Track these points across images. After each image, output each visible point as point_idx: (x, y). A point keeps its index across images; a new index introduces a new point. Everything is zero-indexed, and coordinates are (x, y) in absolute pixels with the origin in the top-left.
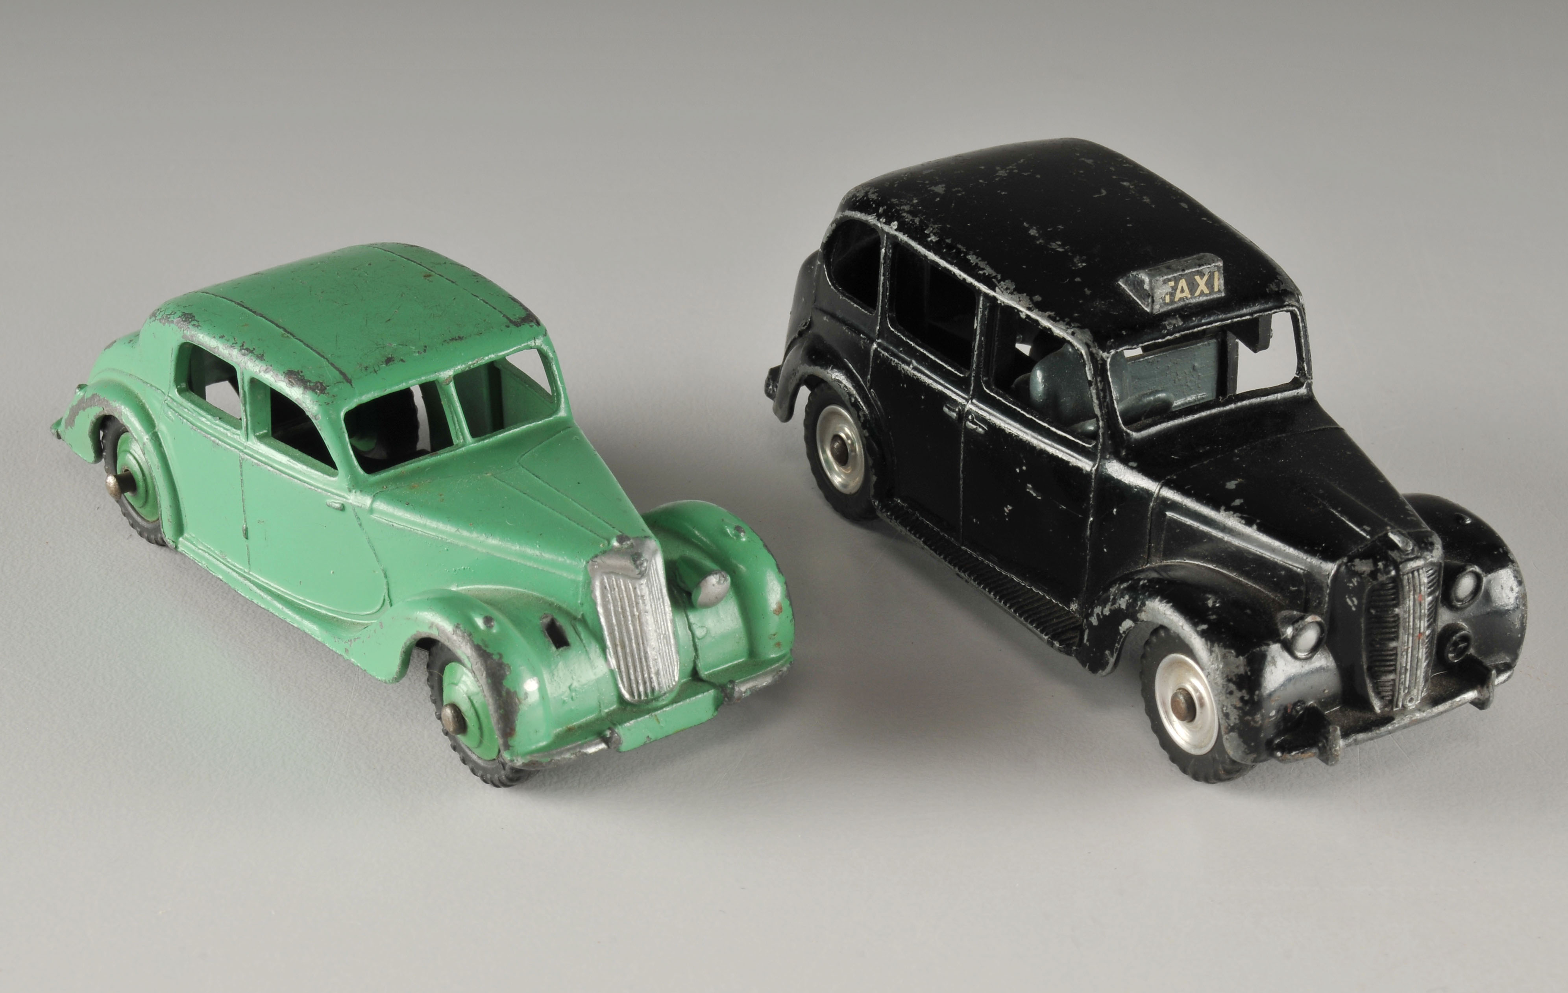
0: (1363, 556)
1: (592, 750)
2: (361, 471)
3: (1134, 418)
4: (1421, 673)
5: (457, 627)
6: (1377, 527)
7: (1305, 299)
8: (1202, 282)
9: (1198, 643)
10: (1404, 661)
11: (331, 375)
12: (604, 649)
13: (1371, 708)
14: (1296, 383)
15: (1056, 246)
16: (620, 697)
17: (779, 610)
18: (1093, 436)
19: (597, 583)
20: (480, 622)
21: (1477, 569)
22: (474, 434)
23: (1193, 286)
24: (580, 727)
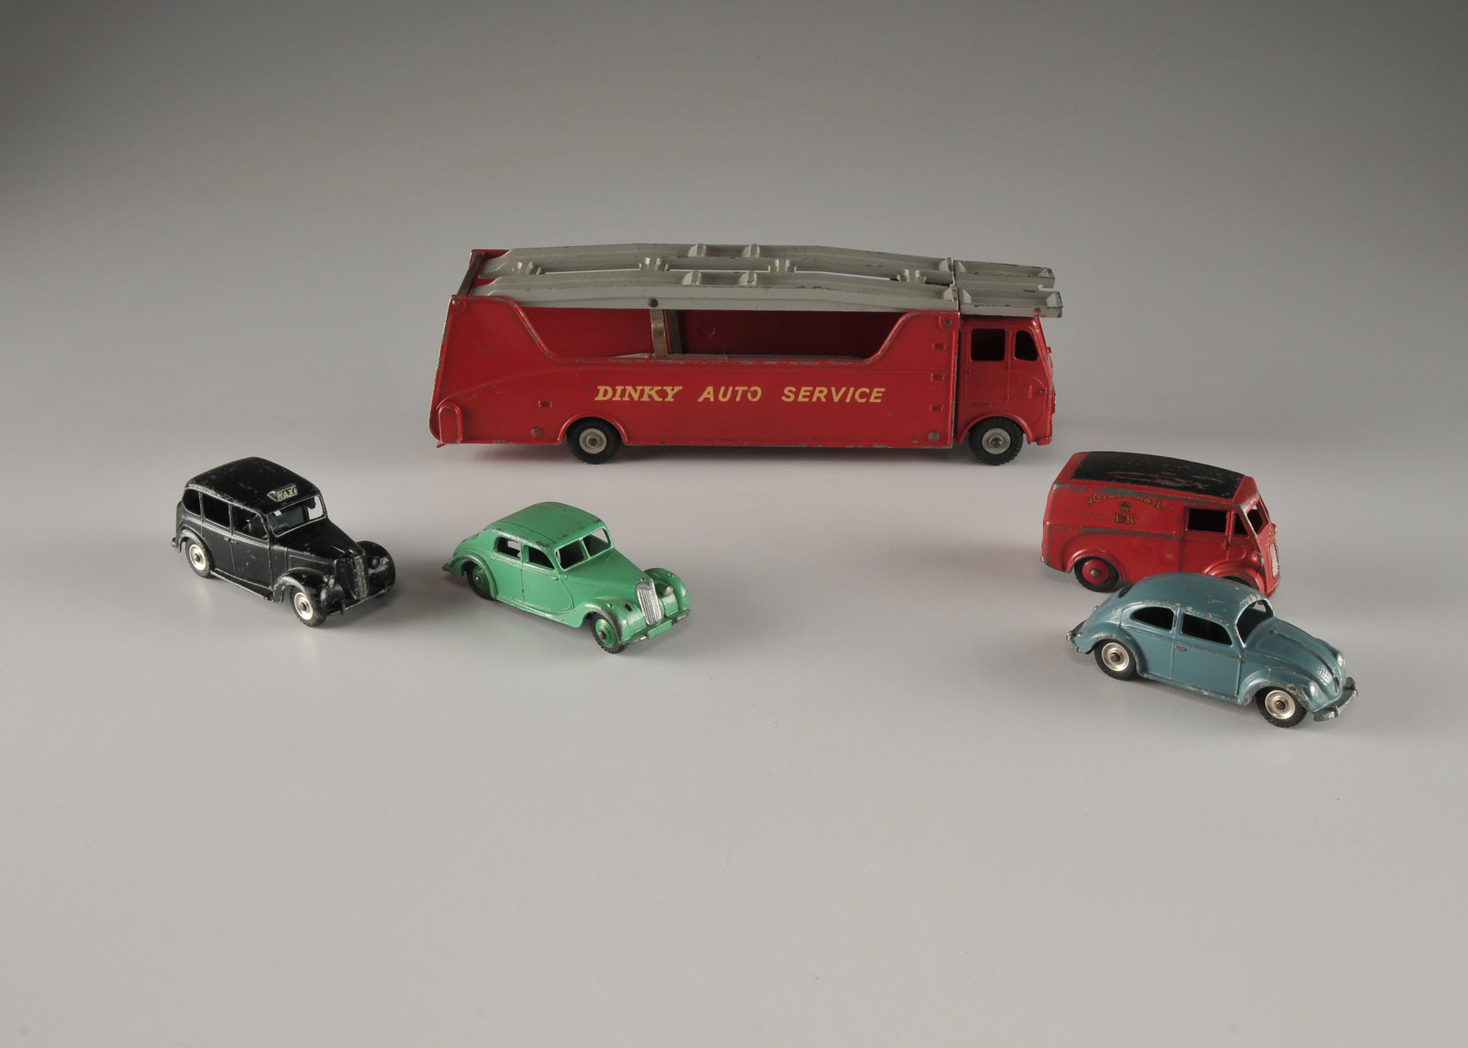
0: (343, 557)
1: (642, 639)
2: (562, 569)
3: (277, 532)
4: (365, 587)
5: (602, 608)
6: (346, 550)
7: (322, 492)
8: (291, 492)
9: (302, 588)
10: (360, 584)
11: (550, 542)
12: (641, 610)
13: (353, 598)
14: (323, 516)
15: (249, 488)
16: (647, 624)
17: (685, 596)
18: (266, 539)
19: (638, 593)
20: (609, 606)
21: (377, 557)
22: (590, 555)
23: (288, 493)
24: (638, 633)
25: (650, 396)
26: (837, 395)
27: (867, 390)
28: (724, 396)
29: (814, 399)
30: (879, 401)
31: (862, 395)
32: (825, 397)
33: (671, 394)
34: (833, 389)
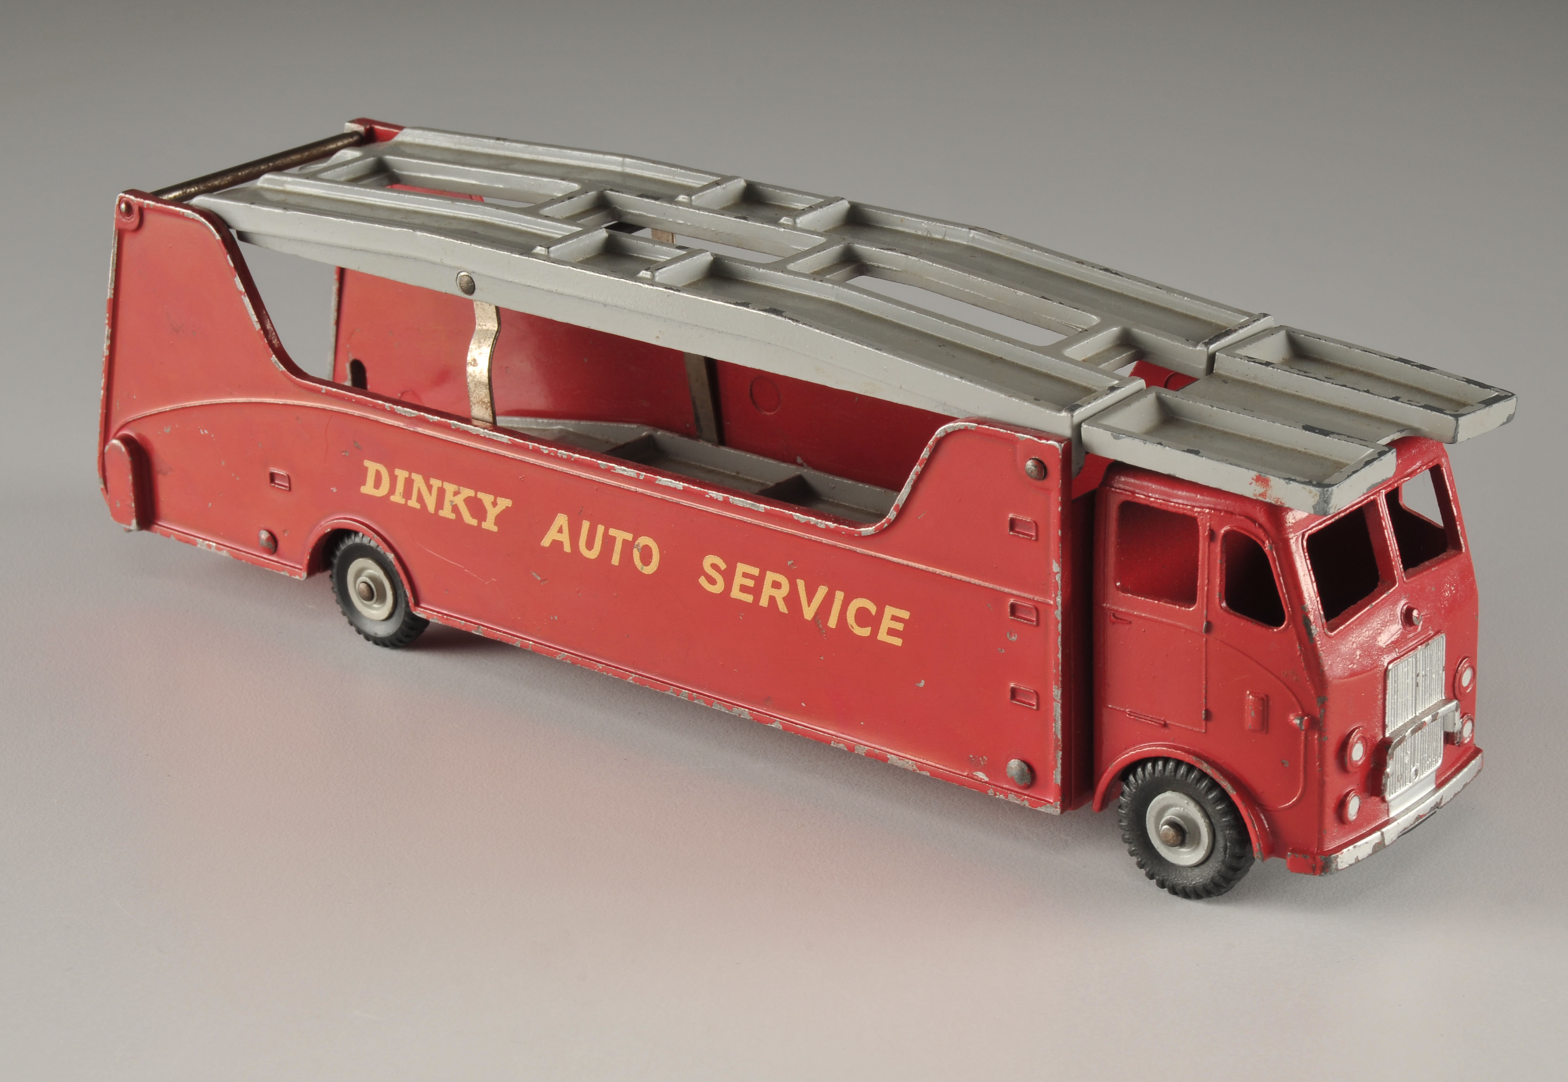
25: (455, 509)
26: (810, 602)
27: (873, 608)
28: (590, 545)
29: (764, 602)
30: (898, 642)
31: (863, 617)
32: (784, 599)
33: (492, 513)
34: (801, 584)
